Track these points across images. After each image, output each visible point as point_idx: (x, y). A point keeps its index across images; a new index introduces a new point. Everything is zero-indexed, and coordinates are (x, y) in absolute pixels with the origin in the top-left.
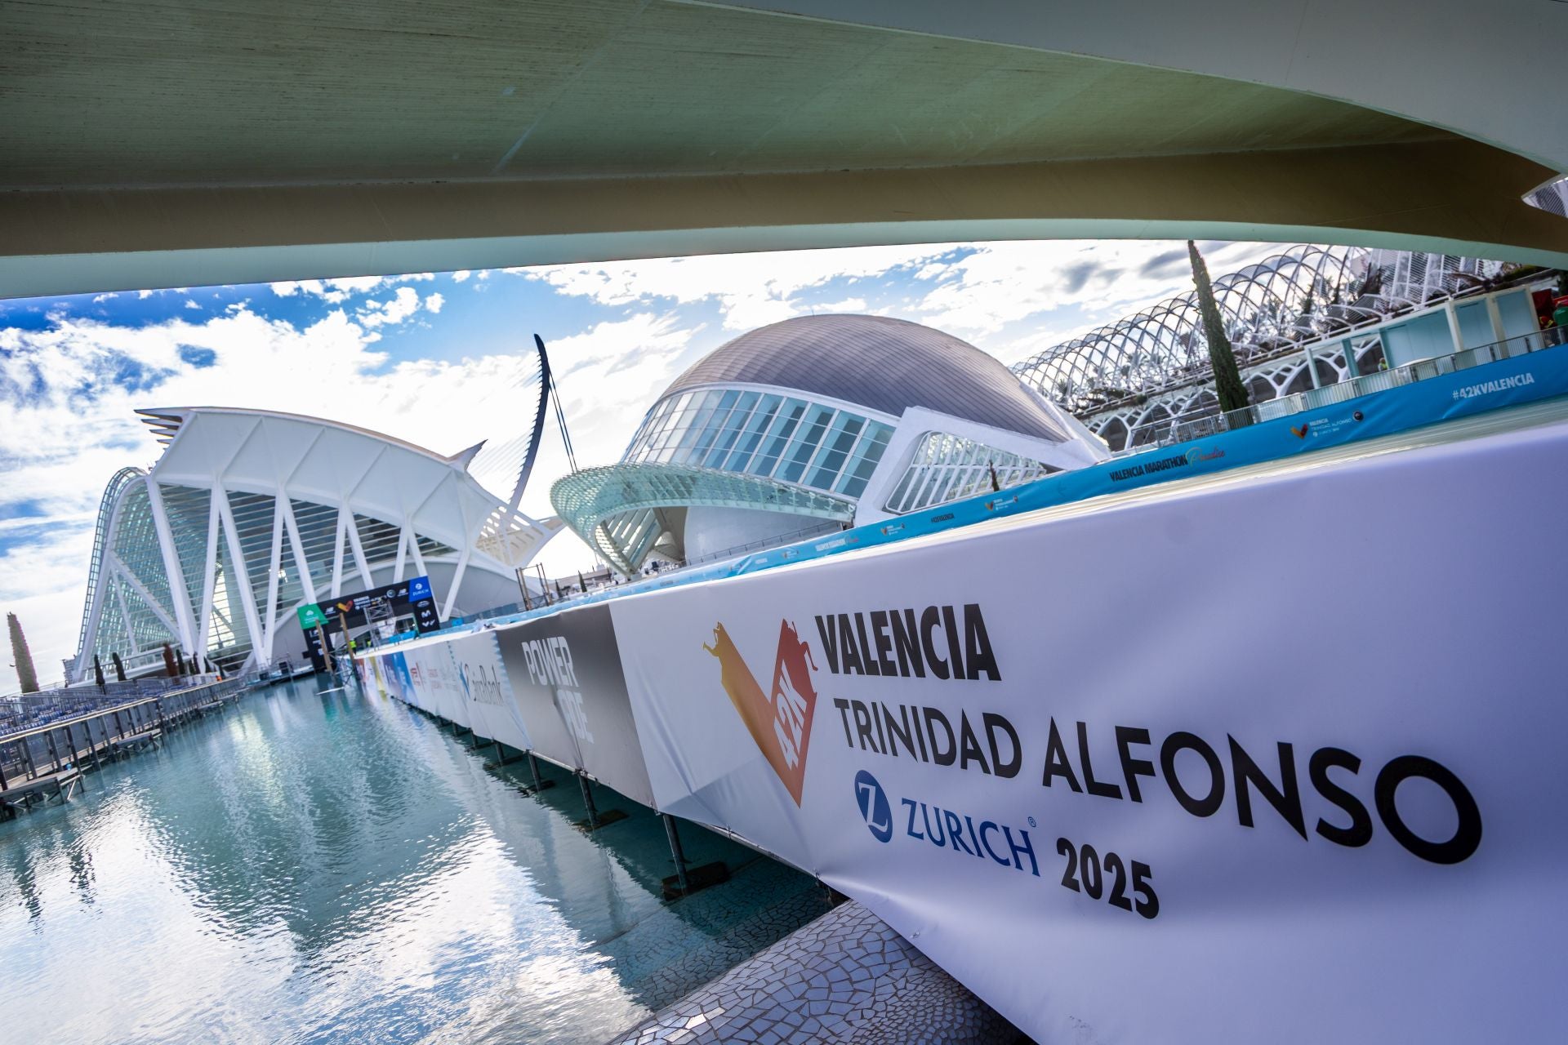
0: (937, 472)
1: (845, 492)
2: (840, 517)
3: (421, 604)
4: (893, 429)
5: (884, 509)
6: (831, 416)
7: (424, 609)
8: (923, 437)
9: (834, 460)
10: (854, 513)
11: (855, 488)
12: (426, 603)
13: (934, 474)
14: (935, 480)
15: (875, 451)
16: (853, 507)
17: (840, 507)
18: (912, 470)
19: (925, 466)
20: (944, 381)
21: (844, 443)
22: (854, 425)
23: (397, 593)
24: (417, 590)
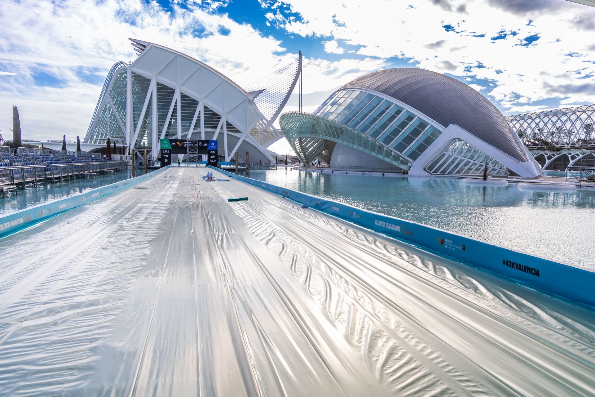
0: (456, 158)
1: (409, 156)
2: (403, 167)
3: (212, 152)
4: (440, 132)
5: (425, 169)
6: (413, 118)
7: (213, 155)
8: (454, 140)
9: (408, 140)
10: (410, 167)
11: (414, 155)
12: (214, 152)
13: (454, 160)
14: (454, 163)
15: (429, 141)
16: (410, 164)
17: (405, 162)
18: (444, 155)
19: (451, 154)
20: (473, 116)
21: (416, 132)
22: (423, 125)
23: (203, 144)
24: (212, 146)
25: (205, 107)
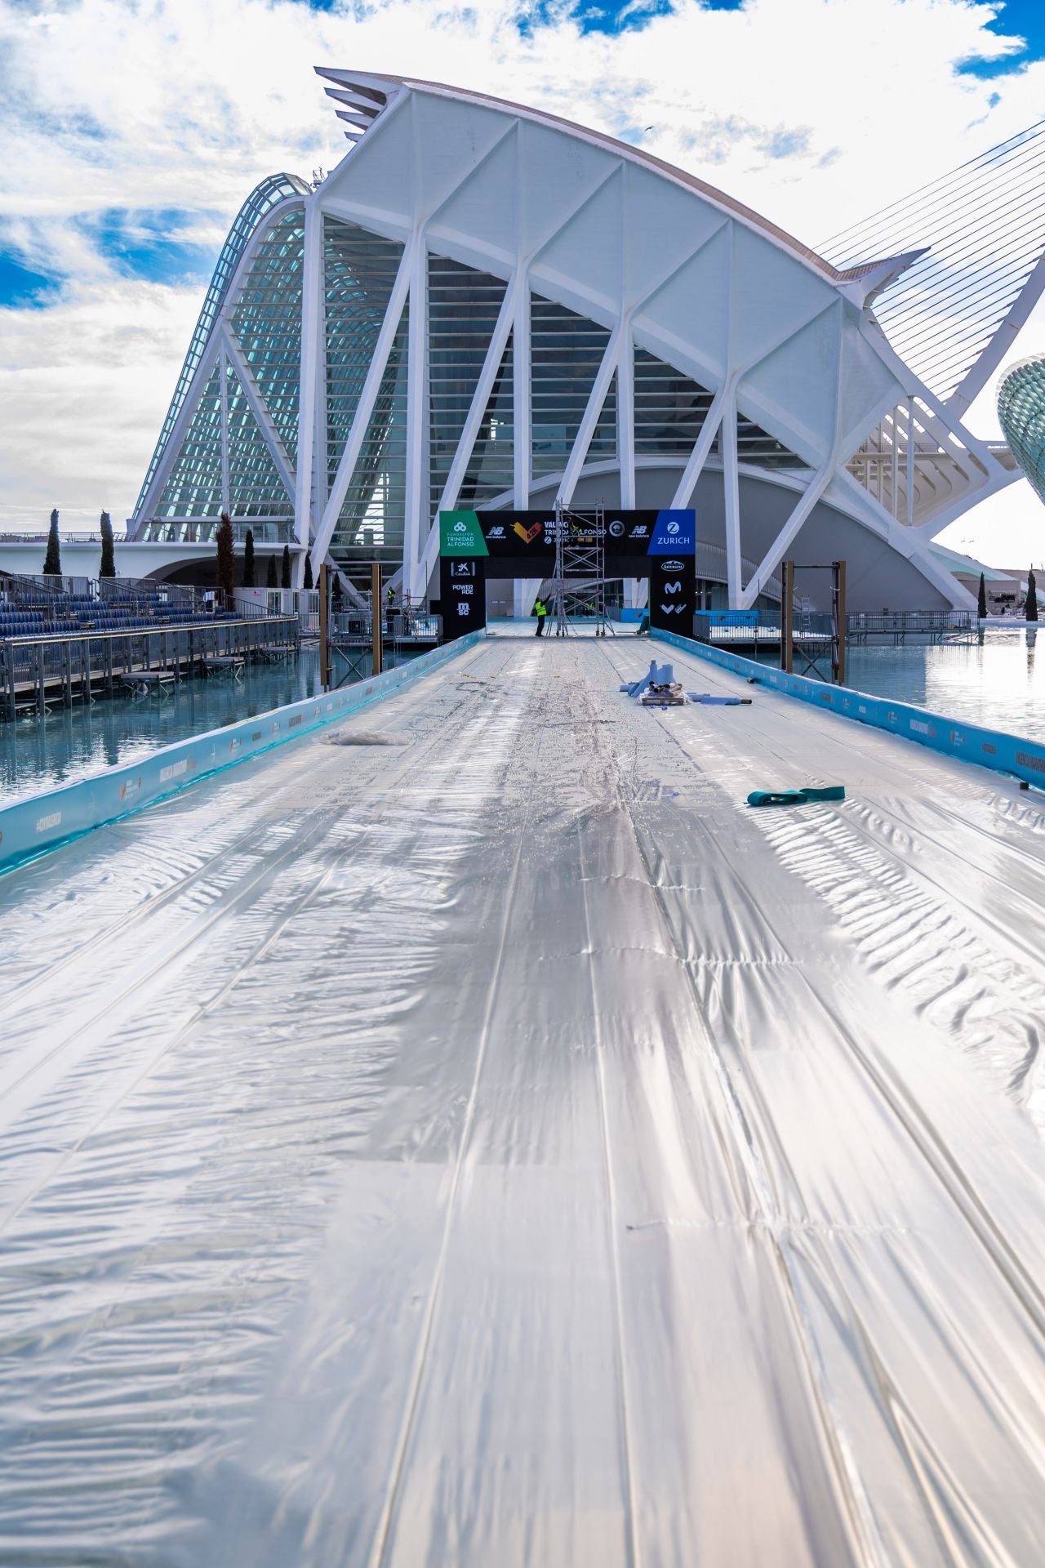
7: (672, 577)
23: (629, 529)
24: (667, 535)
25: (640, 354)
